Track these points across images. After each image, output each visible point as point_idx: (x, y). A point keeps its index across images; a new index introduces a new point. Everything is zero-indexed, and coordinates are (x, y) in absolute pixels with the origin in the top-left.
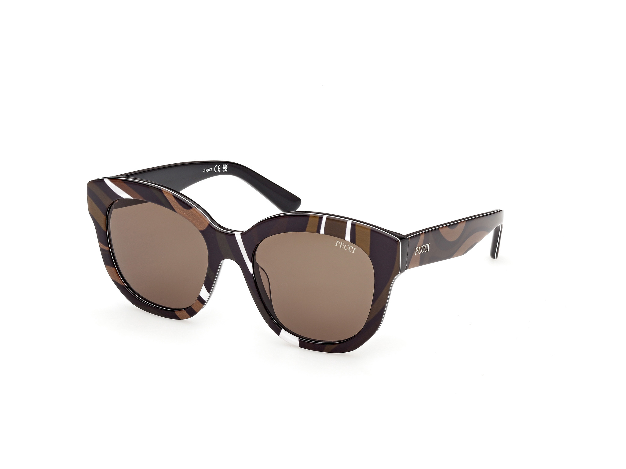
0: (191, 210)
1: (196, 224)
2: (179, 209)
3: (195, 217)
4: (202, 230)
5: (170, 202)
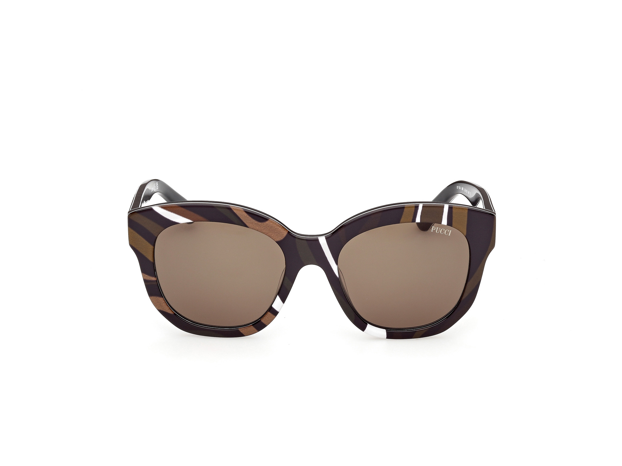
0: (267, 222)
1: (272, 236)
2: (252, 224)
3: (271, 229)
4: (279, 240)
5: (241, 218)
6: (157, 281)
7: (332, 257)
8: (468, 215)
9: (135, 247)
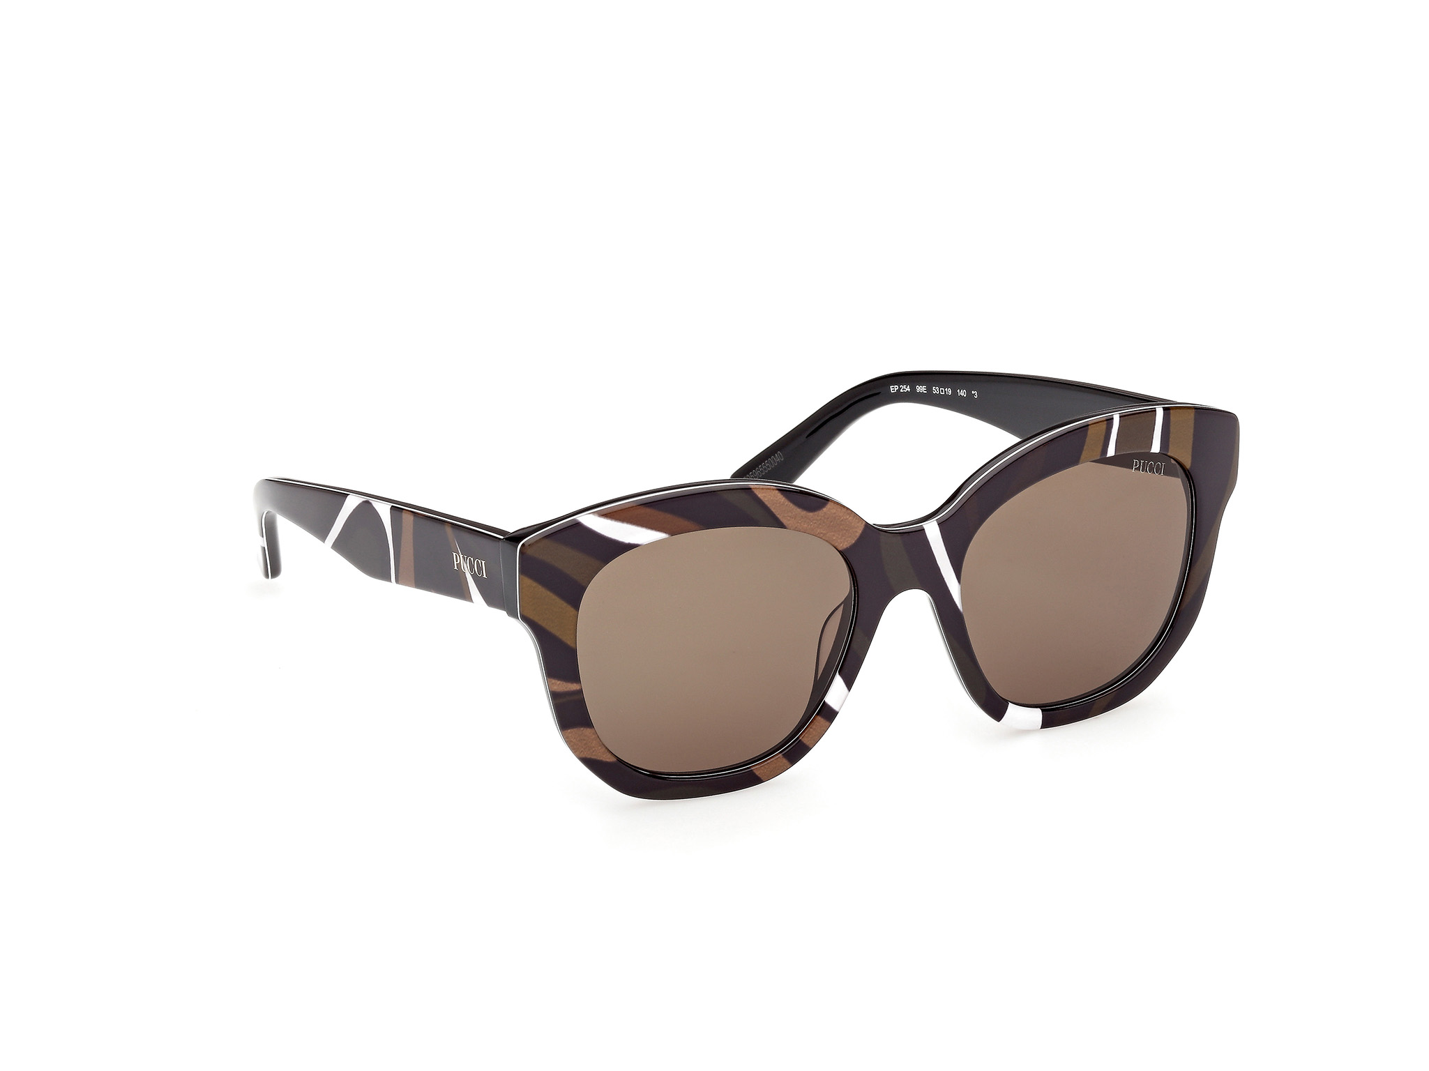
0: (825, 509)
1: (831, 538)
2: (795, 519)
3: (832, 523)
4: (848, 546)
5: (772, 510)
6: (581, 692)
7: (950, 565)
8: (1195, 423)
9: (536, 619)
